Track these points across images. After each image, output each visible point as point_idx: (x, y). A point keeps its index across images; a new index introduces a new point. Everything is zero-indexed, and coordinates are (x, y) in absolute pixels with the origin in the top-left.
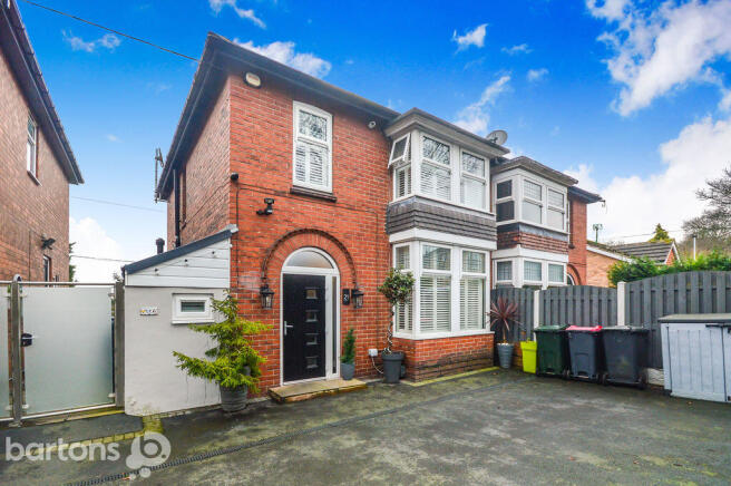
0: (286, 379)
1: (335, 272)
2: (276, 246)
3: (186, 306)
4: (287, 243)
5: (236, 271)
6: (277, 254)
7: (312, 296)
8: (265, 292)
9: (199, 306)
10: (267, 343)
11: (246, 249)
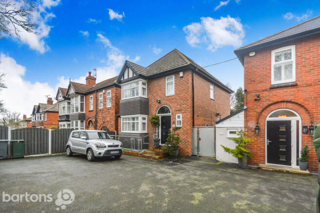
0: (268, 162)
1: (298, 118)
2: (263, 111)
3: (231, 133)
4: (268, 109)
5: (246, 121)
6: (263, 113)
7: (283, 129)
8: (258, 128)
9: (234, 133)
10: (259, 147)
11: (250, 113)
